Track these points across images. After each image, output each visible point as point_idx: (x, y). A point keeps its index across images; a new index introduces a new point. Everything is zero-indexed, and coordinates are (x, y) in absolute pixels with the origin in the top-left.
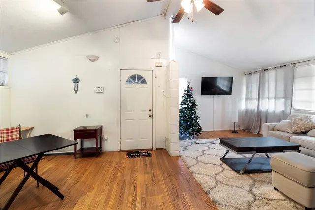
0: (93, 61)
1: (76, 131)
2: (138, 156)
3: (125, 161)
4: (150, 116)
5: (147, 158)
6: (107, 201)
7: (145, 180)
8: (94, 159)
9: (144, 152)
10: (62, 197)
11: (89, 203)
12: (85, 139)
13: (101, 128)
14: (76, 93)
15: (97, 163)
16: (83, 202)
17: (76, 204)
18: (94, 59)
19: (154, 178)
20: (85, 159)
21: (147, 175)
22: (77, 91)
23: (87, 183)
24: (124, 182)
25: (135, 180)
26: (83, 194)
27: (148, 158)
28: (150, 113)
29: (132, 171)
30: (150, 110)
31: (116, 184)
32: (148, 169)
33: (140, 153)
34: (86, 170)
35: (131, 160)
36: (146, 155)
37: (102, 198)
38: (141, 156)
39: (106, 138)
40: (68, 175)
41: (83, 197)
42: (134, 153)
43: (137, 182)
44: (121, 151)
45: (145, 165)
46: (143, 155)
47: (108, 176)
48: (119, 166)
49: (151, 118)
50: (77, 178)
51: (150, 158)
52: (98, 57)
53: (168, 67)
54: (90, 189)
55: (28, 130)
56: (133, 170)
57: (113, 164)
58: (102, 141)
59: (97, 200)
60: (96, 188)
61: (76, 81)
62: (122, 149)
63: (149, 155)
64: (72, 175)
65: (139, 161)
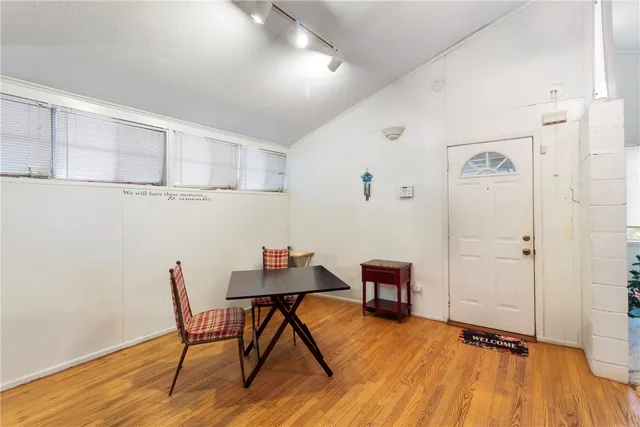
0: (392, 139)
1: (365, 267)
2: (488, 345)
3: (454, 347)
4: (526, 253)
5: (513, 358)
6: (396, 412)
7: (491, 409)
8: (393, 323)
9: (509, 339)
10: (330, 373)
11: (365, 401)
12: (381, 285)
13: (409, 268)
14: (367, 199)
15: (397, 334)
16: (356, 395)
17: (345, 393)
18: (395, 134)
19: (518, 412)
20: (379, 320)
21: (499, 398)
22: (368, 196)
23: (372, 364)
24: (439, 392)
25: (468, 396)
26: (360, 380)
27: (514, 356)
28: (528, 246)
29: (464, 375)
30: (526, 239)
31: (421, 388)
32: (509, 385)
33: (497, 339)
34: (375, 340)
35: (469, 348)
36: (510, 348)
37: (389, 403)
38: (498, 347)
39: (419, 289)
40: (346, 340)
41: (358, 386)
42: (479, 335)
43: (468, 405)
44: (450, 323)
45: (503, 370)
46: (503, 347)
47: (411, 365)
48: (439, 354)
49: (529, 259)
50: (358, 349)
51: (520, 359)
52: (403, 129)
53: (584, 119)
54: (373, 376)
55: (306, 256)
56: (467, 371)
57: (427, 346)
58: (412, 294)
59: (380, 403)
60: (384, 380)
61: (367, 178)
62: (452, 319)
63: (520, 351)
64: (353, 340)
65: (490, 357)
